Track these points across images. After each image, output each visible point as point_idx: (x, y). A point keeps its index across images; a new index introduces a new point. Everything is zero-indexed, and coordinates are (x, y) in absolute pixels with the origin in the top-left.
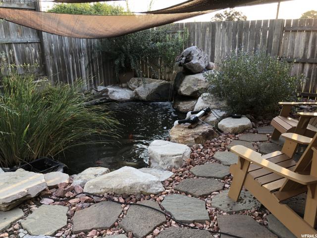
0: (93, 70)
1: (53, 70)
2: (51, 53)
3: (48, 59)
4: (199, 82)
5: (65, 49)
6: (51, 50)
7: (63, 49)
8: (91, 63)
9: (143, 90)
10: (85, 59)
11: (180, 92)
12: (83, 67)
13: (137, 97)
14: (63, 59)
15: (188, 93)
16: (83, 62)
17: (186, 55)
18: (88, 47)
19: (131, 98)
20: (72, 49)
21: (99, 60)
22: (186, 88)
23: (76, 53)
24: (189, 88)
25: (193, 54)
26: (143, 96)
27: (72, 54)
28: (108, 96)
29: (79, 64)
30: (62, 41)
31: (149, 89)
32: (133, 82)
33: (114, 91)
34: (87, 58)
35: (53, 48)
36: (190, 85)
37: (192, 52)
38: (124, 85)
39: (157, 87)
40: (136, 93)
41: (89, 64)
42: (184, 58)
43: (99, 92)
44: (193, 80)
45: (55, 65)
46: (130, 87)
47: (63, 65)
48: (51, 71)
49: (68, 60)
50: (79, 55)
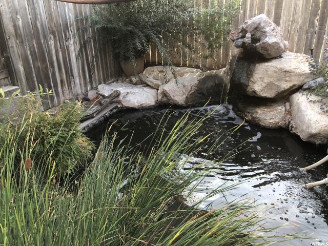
0: (87, 59)
1: (24, 65)
2: (17, 35)
3: (12, 47)
4: (287, 75)
5: (42, 25)
6: (16, 27)
7: (39, 25)
8: (83, 46)
10: (75, 42)
11: (254, 92)
12: (73, 56)
13: (165, 99)
14: (39, 44)
15: (270, 94)
16: (72, 48)
17: (251, 29)
18: (77, 21)
19: (157, 102)
20: (53, 25)
21: (95, 40)
22: (264, 85)
23: (60, 31)
24: (270, 85)
25: (264, 28)
27: (53, 33)
28: (119, 102)
29: (66, 51)
30: (34, 8)
31: (184, 86)
32: (152, 74)
33: (128, 93)
34: (77, 38)
35: (20, 23)
36: (272, 80)
37: (262, 25)
40: (165, 94)
41: (81, 50)
42: (248, 35)
43: (108, 97)
44: (276, 72)
45: (26, 57)
46: (149, 83)
47: (41, 55)
48: (21, 69)
49: (48, 45)
50: (66, 36)
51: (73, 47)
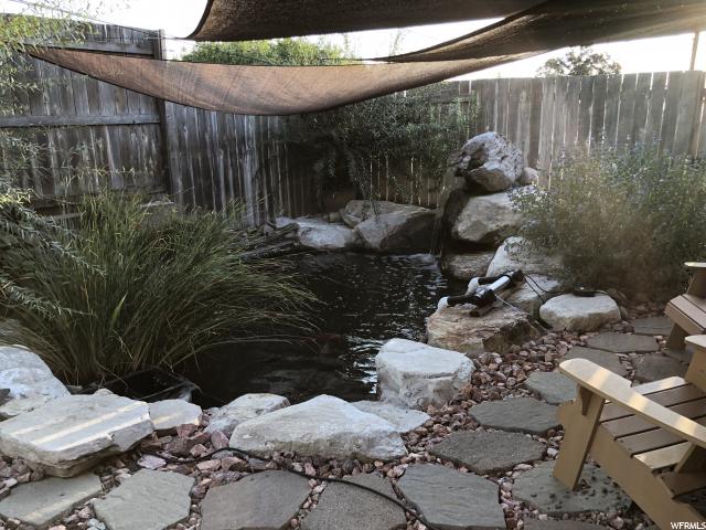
0: (268, 182)
1: (183, 180)
2: (181, 147)
3: (174, 159)
4: (501, 211)
5: (211, 138)
6: (181, 138)
7: (207, 137)
8: (265, 166)
9: (373, 227)
10: (252, 160)
11: (457, 233)
12: (248, 177)
13: (359, 242)
14: (205, 159)
15: (474, 237)
16: (247, 167)
17: (472, 152)
18: (258, 134)
19: (346, 244)
20: (225, 138)
21: (283, 160)
22: (469, 224)
23: (233, 145)
24: (476, 225)
25: (488, 150)
26: (374, 240)
27: (223, 147)
28: (296, 239)
29: (238, 170)
30: (205, 120)
31: (387, 226)
32: (353, 209)
33: (310, 229)
34: (256, 157)
35: (186, 134)
36: (480, 218)
37: (486, 146)
38: (332, 216)
39: (404, 221)
40: (359, 235)
41: (260, 171)
42: (467, 159)
43: (279, 229)
44: (488, 207)
45: (188, 171)
46: (346, 220)
47: (206, 172)
48: (180, 182)
49: (216, 160)
50: (240, 150)
51: (249, 167)
